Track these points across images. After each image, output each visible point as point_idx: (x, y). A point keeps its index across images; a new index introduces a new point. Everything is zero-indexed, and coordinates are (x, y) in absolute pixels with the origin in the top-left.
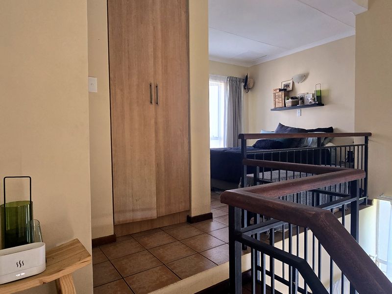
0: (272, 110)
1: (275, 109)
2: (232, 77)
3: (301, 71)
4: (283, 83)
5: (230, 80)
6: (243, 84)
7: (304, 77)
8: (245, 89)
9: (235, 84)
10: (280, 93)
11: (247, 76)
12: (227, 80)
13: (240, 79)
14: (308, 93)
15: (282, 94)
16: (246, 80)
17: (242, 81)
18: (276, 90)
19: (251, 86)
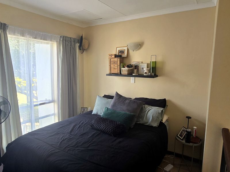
0: (107, 75)
1: (111, 74)
2: (66, 37)
3: (136, 39)
4: (118, 49)
5: (63, 40)
6: (77, 45)
7: (139, 46)
8: (80, 49)
9: (69, 45)
10: (116, 59)
11: (82, 37)
12: (60, 40)
13: (74, 39)
14: (142, 62)
15: (118, 60)
16: (81, 40)
17: (76, 41)
18: (112, 55)
19: (86, 47)
